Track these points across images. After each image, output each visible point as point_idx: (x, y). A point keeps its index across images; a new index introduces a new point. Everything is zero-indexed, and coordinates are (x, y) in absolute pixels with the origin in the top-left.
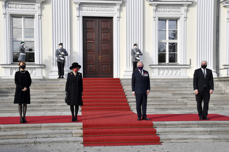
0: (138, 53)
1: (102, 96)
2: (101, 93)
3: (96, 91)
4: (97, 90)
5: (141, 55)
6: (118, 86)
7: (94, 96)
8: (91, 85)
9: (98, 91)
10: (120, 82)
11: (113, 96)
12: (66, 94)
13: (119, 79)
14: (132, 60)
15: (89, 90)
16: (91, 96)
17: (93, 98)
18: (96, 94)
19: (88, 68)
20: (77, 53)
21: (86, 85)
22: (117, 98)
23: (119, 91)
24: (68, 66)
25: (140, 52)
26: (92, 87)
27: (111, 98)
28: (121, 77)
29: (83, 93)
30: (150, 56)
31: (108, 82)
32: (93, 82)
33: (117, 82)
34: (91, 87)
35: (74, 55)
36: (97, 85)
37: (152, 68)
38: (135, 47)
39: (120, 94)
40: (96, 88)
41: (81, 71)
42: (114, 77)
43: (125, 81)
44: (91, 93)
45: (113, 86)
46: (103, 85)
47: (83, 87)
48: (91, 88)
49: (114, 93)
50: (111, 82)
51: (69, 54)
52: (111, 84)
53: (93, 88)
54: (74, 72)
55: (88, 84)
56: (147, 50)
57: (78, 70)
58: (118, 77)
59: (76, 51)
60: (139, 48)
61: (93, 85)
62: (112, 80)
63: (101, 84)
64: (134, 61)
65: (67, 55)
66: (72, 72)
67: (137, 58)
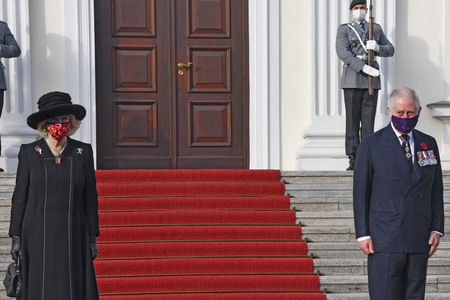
0: (372, 45)
1: (193, 258)
2: (188, 243)
3: (163, 235)
4: (167, 227)
5: (388, 52)
6: (273, 211)
7: (153, 260)
8: (138, 205)
9: (174, 235)
10: (282, 190)
11: (247, 258)
12: (15, 255)
13: (275, 175)
14: (343, 80)
15: (126, 228)
16: (141, 260)
17: (147, 268)
18: (165, 251)
19: (123, 120)
20: (68, 41)
21: (113, 206)
22: (270, 267)
23: (279, 235)
24: (21, 109)
25: (381, 40)
26: (146, 212)
27: (241, 267)
28: (289, 166)
29: (99, 244)
30: (434, 57)
31: (222, 190)
32: (146, 190)
33: (265, 191)
34: (136, 212)
35: (49, 53)
36: (168, 205)
37: (438, 118)
38: (357, 13)
39: (284, 250)
40: (161, 219)
41: (86, 132)
42: (254, 165)
43: (305, 184)
44: (140, 244)
45: (251, 211)
46: (201, 205)
47: (101, 213)
48: (141, 219)
49: (251, 243)
50: (237, 190)
51: (25, 47)
52: (238, 198)
53: (150, 219)
54: (51, 142)
55: (124, 198)
56: (416, 28)
57: (71, 127)
58: (275, 167)
59: (63, 33)
60: (379, 20)
61: (149, 205)
62: (240, 177)
63: (190, 198)
64: (353, 85)
65: (17, 53)
66: (42, 143)
67: (367, 69)
